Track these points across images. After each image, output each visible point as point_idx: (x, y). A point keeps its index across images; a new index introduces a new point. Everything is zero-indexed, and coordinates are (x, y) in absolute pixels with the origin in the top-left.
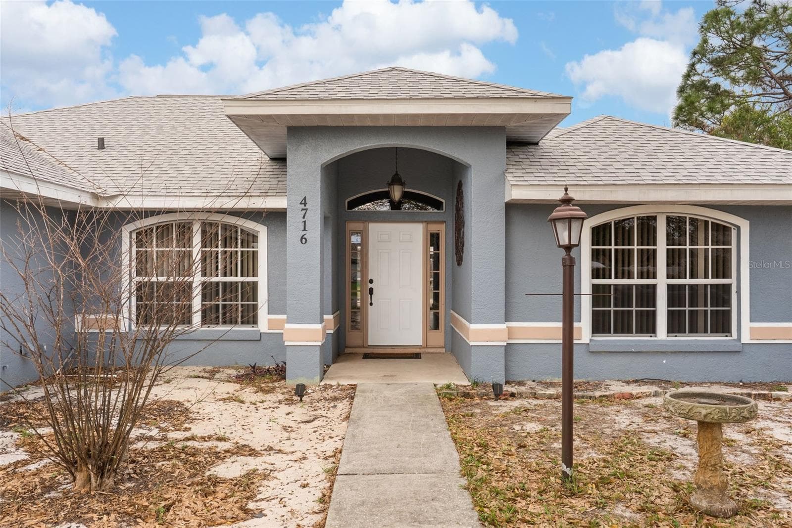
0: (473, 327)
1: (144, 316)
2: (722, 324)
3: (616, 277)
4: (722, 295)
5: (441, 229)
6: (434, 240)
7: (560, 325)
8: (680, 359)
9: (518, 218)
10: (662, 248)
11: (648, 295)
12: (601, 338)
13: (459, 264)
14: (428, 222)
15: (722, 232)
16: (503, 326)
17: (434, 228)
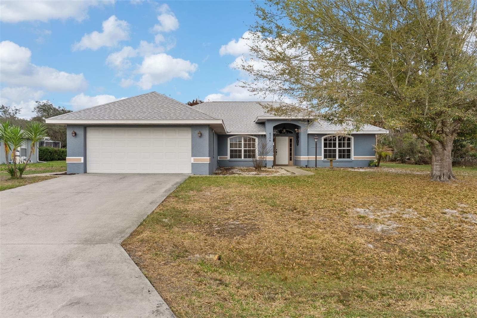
0: (301, 157)
1: (231, 157)
2: (349, 156)
3: (329, 147)
4: (349, 151)
5: (292, 138)
6: (291, 140)
7: (315, 157)
8: (340, 163)
9: (310, 137)
10: (337, 142)
11: (335, 151)
12: (326, 159)
13: (298, 145)
14: (289, 136)
15: (349, 139)
16: (307, 157)
17: (291, 138)
